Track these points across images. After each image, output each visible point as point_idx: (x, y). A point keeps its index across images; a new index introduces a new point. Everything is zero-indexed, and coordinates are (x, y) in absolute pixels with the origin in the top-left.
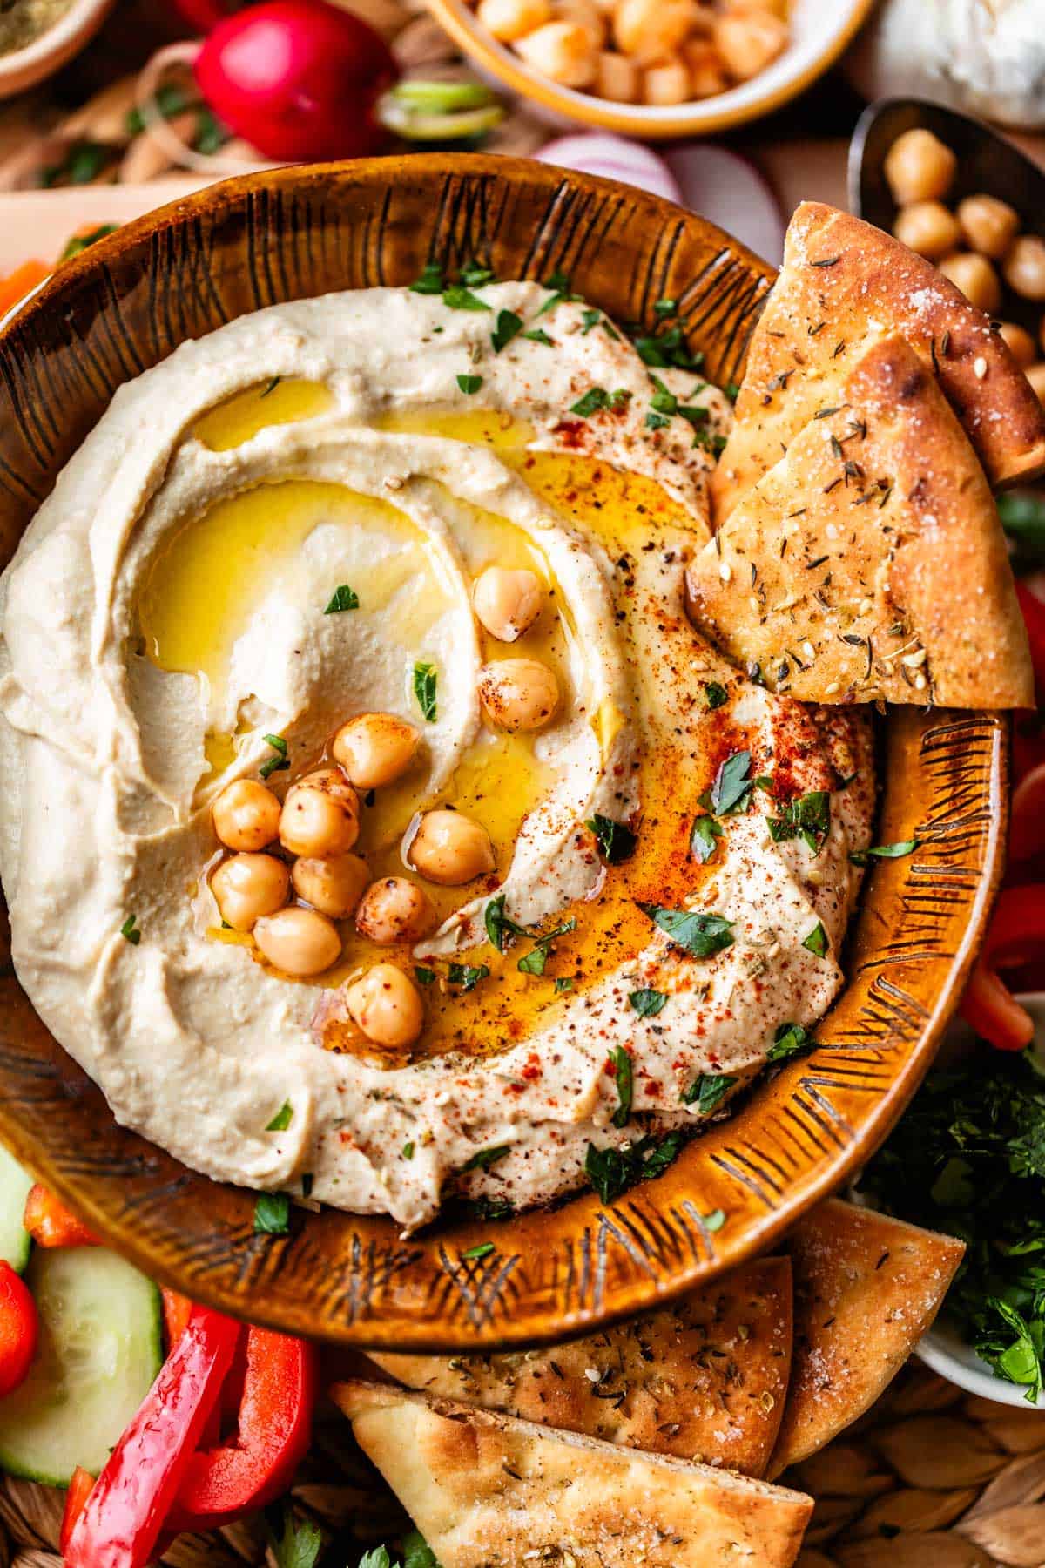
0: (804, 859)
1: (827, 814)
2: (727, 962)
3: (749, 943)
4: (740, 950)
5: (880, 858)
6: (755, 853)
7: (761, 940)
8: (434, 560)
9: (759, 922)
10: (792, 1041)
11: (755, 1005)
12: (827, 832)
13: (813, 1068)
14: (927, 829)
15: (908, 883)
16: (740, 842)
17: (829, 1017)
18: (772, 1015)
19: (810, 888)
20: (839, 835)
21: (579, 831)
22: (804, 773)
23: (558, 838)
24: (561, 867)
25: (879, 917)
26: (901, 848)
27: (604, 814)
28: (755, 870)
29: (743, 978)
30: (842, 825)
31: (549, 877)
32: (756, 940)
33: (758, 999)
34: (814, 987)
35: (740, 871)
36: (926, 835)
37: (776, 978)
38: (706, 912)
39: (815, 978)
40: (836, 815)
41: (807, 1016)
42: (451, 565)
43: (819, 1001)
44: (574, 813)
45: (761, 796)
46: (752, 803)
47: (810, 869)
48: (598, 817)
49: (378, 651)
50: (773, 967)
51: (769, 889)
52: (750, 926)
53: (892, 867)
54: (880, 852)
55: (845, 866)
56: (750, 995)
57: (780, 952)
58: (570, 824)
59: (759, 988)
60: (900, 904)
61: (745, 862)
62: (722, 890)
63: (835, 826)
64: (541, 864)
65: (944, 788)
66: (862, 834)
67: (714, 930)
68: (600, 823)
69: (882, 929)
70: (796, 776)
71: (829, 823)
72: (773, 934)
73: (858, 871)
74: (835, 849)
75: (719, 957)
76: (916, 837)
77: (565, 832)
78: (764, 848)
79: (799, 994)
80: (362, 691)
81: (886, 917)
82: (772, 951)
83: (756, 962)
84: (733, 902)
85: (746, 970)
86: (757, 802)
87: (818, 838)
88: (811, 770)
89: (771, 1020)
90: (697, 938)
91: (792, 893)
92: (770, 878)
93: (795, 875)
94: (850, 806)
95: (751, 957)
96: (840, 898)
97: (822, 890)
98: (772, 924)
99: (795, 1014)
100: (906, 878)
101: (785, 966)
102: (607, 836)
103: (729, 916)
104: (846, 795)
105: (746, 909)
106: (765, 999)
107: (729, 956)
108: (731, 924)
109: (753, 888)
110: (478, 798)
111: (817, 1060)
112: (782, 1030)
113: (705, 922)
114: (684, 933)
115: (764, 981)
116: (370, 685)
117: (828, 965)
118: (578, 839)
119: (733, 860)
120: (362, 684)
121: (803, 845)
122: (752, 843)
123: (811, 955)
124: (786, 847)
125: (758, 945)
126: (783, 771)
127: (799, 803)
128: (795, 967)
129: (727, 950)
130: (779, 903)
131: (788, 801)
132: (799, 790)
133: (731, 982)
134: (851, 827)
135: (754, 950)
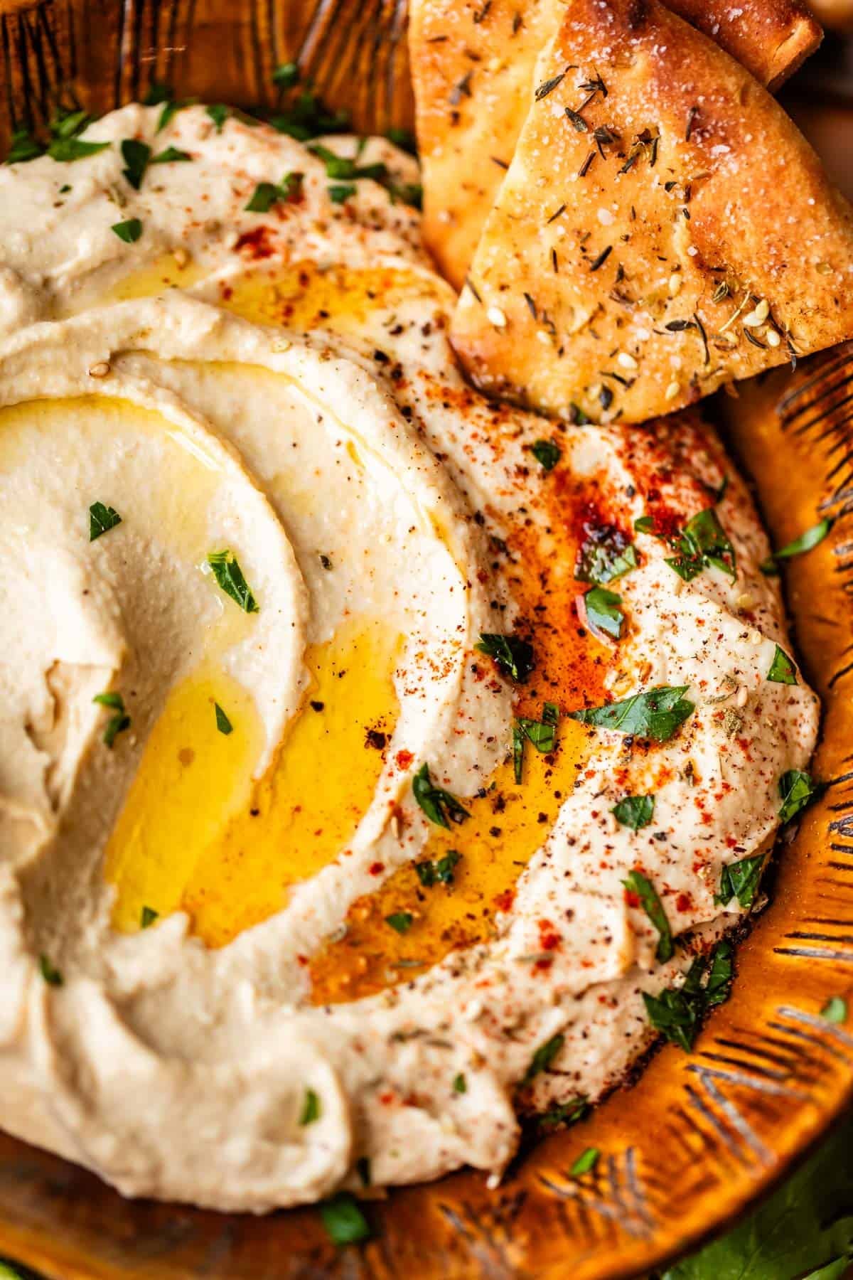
0: (725, 587)
1: (724, 532)
2: (698, 733)
3: (712, 701)
4: (705, 714)
5: (788, 559)
6: (670, 602)
7: (723, 692)
8: (178, 437)
9: (711, 674)
10: (802, 790)
11: (749, 766)
12: (732, 550)
13: (837, 808)
14: (835, 502)
15: (841, 569)
16: (645, 600)
17: (821, 750)
18: (768, 769)
19: (745, 615)
20: (742, 549)
21: (473, 660)
22: (678, 497)
23: (453, 677)
24: (471, 708)
25: (823, 620)
26: (813, 535)
27: (489, 630)
28: (680, 621)
29: (724, 741)
30: (740, 539)
31: (462, 724)
32: (717, 695)
33: (749, 758)
34: (795, 722)
35: (663, 630)
36: (836, 509)
37: (756, 727)
38: (648, 689)
39: (792, 711)
40: (729, 529)
41: (799, 758)
42: (201, 434)
43: (806, 733)
44: (458, 644)
45: (644, 541)
46: (638, 553)
47: (735, 596)
48: (484, 636)
49: (163, 560)
50: (749, 717)
51: (706, 633)
52: (703, 683)
53: (810, 562)
54: (788, 551)
55: (760, 580)
56: (739, 757)
57: (750, 697)
58: (459, 656)
59: (744, 745)
60: (841, 595)
61: (664, 617)
62: (652, 658)
63: (734, 541)
64: (447, 716)
65: (832, 451)
66: (760, 541)
67: (668, 704)
68: (490, 643)
69: (835, 631)
70: (671, 503)
71: (728, 540)
72: (732, 682)
73: (775, 582)
74: (745, 564)
75: (686, 731)
76: (824, 518)
77: (457, 667)
78: (678, 593)
79: (783, 736)
80: (166, 610)
81: (830, 615)
82: (741, 699)
83: (729, 718)
84: (671, 666)
85: (722, 732)
86: (644, 550)
87: (725, 560)
88: (684, 492)
89: (769, 776)
90: (653, 720)
91: (733, 628)
92: (700, 622)
93: (725, 606)
94: (737, 515)
95: (721, 715)
96: (774, 615)
97: (757, 614)
98: (727, 669)
99: (789, 758)
100: (835, 565)
101: (758, 711)
102: (504, 653)
103: (675, 681)
104: (725, 506)
105: (689, 667)
106: (754, 755)
107: (697, 725)
108: (685, 689)
109: (687, 641)
110: (341, 675)
111: (834, 798)
112: (785, 783)
113: (654, 699)
114: (637, 722)
115: (746, 736)
116: (172, 600)
117: (801, 692)
118: (475, 669)
119: (648, 623)
120: (163, 603)
121: (715, 572)
122: (660, 595)
123: (779, 687)
124: (699, 582)
125: (723, 699)
126: (655, 504)
127: (690, 530)
128: (769, 708)
129: (692, 719)
130: (723, 644)
131: (677, 534)
132: (681, 518)
133: (712, 751)
134: (748, 538)
135: (720, 707)
